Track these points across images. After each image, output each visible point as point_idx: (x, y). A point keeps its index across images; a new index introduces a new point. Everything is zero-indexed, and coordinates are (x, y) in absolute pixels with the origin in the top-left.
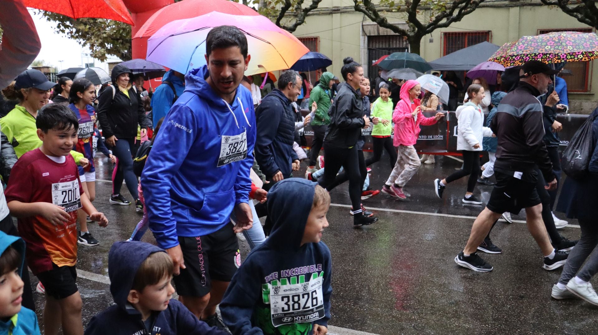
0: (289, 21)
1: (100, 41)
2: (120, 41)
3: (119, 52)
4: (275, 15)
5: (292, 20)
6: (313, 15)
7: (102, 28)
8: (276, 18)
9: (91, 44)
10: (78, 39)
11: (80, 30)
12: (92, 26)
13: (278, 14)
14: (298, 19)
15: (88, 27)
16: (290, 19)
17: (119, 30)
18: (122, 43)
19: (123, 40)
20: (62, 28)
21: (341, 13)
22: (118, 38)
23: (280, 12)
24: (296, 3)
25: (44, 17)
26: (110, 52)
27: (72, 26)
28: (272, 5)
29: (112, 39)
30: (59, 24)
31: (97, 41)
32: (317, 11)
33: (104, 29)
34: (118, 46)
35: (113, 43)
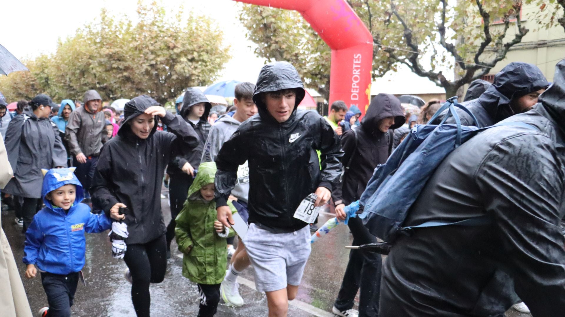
0: (488, 57)
2: (319, 76)
3: (317, 87)
4: (473, 50)
5: (492, 55)
6: (516, 49)
7: (303, 64)
8: (475, 54)
13: (477, 49)
14: (498, 55)
16: (490, 55)
17: (319, 66)
18: (321, 79)
19: (321, 75)
21: (548, 47)
22: (317, 73)
23: (480, 48)
24: (497, 38)
25: (254, 53)
28: (470, 41)
29: (311, 74)
30: (266, 60)
32: (520, 46)
33: (305, 64)
34: (316, 81)
35: (312, 78)
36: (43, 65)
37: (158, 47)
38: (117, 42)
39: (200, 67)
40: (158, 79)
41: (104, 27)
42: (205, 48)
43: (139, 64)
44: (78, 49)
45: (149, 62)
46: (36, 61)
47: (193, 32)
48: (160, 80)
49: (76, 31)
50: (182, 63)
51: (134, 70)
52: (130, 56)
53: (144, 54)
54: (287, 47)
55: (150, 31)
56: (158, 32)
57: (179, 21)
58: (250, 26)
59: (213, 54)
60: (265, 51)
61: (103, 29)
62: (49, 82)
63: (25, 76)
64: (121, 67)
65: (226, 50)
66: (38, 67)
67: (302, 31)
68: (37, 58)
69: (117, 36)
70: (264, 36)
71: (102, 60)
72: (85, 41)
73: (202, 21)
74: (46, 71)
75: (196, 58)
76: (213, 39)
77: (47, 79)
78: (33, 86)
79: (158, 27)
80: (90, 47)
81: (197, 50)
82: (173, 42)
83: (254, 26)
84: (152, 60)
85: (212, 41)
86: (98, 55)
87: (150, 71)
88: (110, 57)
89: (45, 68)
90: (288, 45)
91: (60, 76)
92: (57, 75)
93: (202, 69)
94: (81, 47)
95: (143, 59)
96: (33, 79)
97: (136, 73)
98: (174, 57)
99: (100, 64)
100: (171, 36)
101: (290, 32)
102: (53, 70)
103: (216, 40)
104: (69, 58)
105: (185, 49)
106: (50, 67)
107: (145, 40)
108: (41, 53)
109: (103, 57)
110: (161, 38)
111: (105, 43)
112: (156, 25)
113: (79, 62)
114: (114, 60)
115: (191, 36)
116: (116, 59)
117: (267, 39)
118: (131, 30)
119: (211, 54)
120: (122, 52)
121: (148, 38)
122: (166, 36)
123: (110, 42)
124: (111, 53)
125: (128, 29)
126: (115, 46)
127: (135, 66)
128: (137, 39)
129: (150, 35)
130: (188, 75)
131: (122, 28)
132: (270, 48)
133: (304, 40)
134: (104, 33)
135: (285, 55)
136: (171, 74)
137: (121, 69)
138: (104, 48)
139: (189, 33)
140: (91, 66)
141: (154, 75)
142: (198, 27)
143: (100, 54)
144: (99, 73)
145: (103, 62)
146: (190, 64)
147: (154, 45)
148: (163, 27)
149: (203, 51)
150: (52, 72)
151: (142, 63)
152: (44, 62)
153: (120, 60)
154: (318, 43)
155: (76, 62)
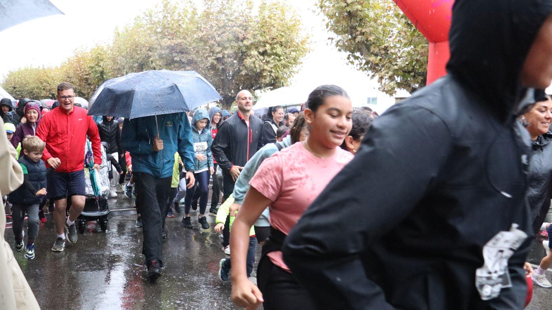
1: (391, 73)
2: (413, 74)
3: (410, 86)
7: (394, 59)
9: (380, 76)
10: (366, 71)
11: (370, 61)
12: (383, 57)
15: (379, 58)
17: (412, 62)
18: (414, 77)
19: (415, 72)
20: (352, 59)
22: (410, 70)
25: (335, 47)
26: (399, 85)
27: (361, 57)
29: (403, 72)
30: (349, 55)
31: (388, 73)
33: (396, 61)
34: (409, 79)
35: (403, 76)
36: (98, 57)
37: (225, 39)
38: (180, 32)
39: (273, 61)
40: (225, 75)
41: (166, 15)
42: (279, 39)
43: (204, 57)
44: (137, 40)
45: (215, 55)
46: (91, 52)
47: (266, 22)
48: (226, 76)
49: (135, 19)
50: (253, 57)
51: (198, 63)
52: (194, 48)
53: (209, 46)
54: (374, 39)
55: (217, 20)
56: (226, 21)
57: (250, 9)
58: (332, 14)
59: (288, 47)
60: (349, 44)
61: (165, 17)
62: (104, 76)
63: (78, 69)
64: (183, 60)
65: (303, 42)
66: (93, 59)
67: (394, 20)
68: (92, 50)
69: (180, 25)
70: (348, 26)
71: (163, 52)
72: (145, 31)
73: (276, 8)
74: (101, 64)
75: (269, 51)
76: (288, 29)
77: (102, 73)
78: (87, 79)
79: (226, 15)
80: (150, 37)
81: (270, 42)
82: (243, 32)
83: (337, 14)
84: (219, 53)
85: (287, 32)
86: (159, 47)
87: (216, 65)
88: (172, 49)
89: (100, 60)
90: (377, 37)
91: (116, 70)
92: (113, 68)
93: (275, 64)
94: (140, 37)
95: (208, 51)
96: (87, 73)
97: (200, 67)
98: (244, 49)
99: (161, 57)
100: (241, 25)
101: (379, 21)
102: (109, 63)
103: (292, 31)
104: (127, 50)
105: (256, 41)
106: (106, 60)
107: (212, 30)
108: (97, 44)
109: (164, 49)
110: (229, 28)
111: (166, 34)
112: (224, 13)
113: (138, 54)
114: (176, 52)
115: (263, 26)
116: (178, 51)
117: (352, 30)
118: (196, 18)
119: (285, 47)
120: (186, 44)
121: (215, 28)
122: (234, 26)
123: (172, 32)
124: (173, 45)
125: (193, 17)
126: (177, 37)
127: (200, 59)
128: (202, 29)
129: (217, 24)
130: (258, 71)
131: (186, 16)
132: (355, 41)
133: (395, 31)
134: (166, 21)
135: (372, 49)
136: (239, 68)
137: (183, 63)
138: (165, 39)
139: (261, 22)
140: (151, 59)
141: (220, 70)
142: (272, 15)
143: (161, 46)
144: (159, 66)
145: (164, 54)
146: (262, 58)
147: (221, 36)
148: (232, 15)
149: (275, 44)
150: (108, 65)
151: (207, 57)
152: (100, 54)
153: (182, 53)
154: (412, 35)
155: (134, 53)
